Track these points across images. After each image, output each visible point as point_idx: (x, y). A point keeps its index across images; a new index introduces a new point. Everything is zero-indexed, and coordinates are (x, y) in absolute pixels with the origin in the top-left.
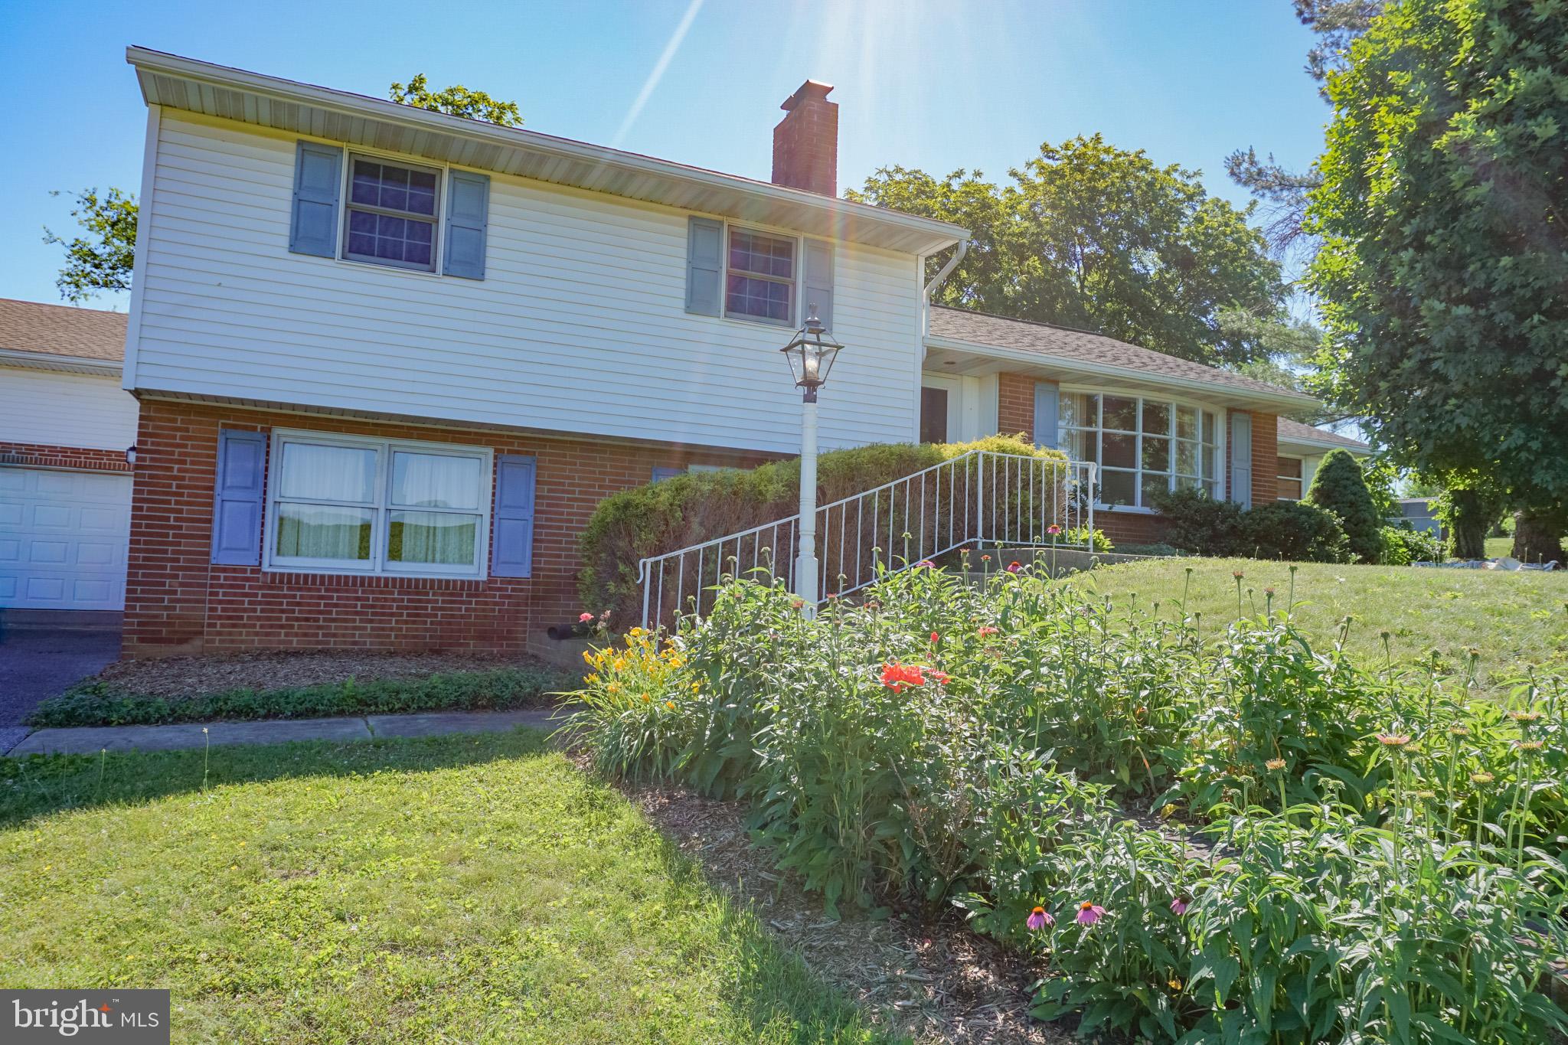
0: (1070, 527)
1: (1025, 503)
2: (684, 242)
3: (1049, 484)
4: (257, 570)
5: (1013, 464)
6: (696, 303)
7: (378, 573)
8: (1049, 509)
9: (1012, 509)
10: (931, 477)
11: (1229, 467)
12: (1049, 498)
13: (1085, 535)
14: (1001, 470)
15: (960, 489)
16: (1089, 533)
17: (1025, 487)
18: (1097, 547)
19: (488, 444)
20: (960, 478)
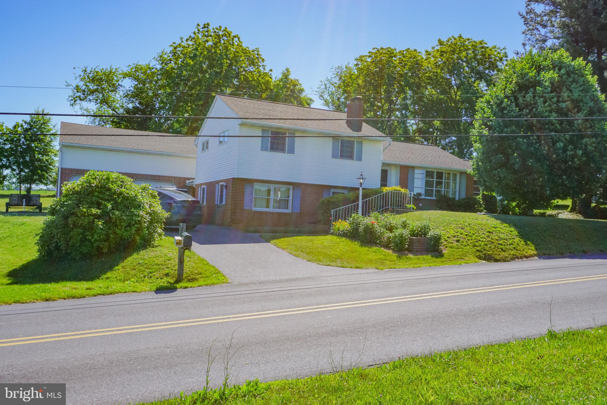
0: (408, 204)
1: (399, 200)
2: (332, 143)
3: (404, 196)
4: (251, 210)
5: (396, 193)
6: (334, 156)
7: (271, 211)
8: (403, 201)
9: (396, 201)
10: (381, 195)
11: (460, 187)
12: (403, 199)
13: (411, 206)
14: (394, 194)
15: (386, 197)
16: (412, 206)
17: (399, 197)
18: (413, 209)
19: (292, 185)
20: (386, 195)
